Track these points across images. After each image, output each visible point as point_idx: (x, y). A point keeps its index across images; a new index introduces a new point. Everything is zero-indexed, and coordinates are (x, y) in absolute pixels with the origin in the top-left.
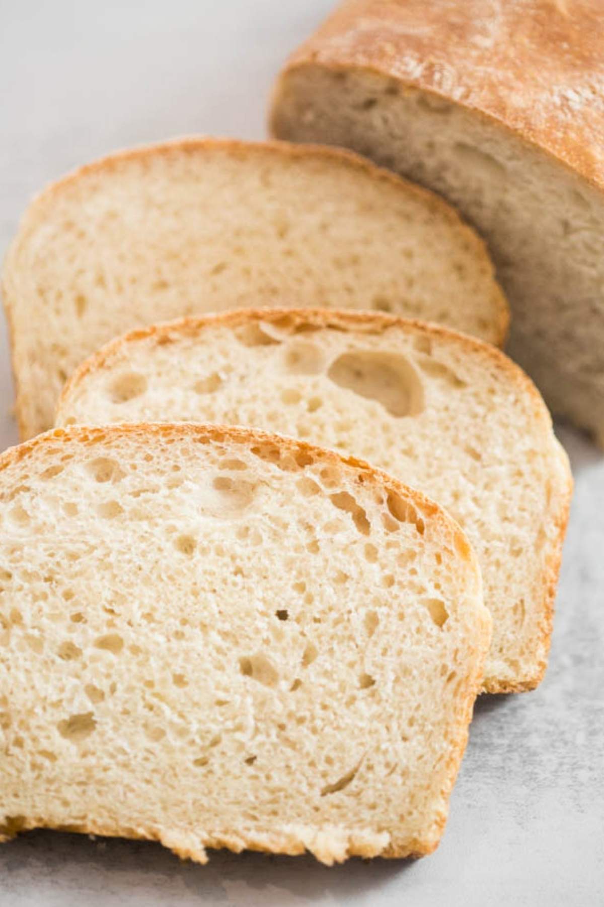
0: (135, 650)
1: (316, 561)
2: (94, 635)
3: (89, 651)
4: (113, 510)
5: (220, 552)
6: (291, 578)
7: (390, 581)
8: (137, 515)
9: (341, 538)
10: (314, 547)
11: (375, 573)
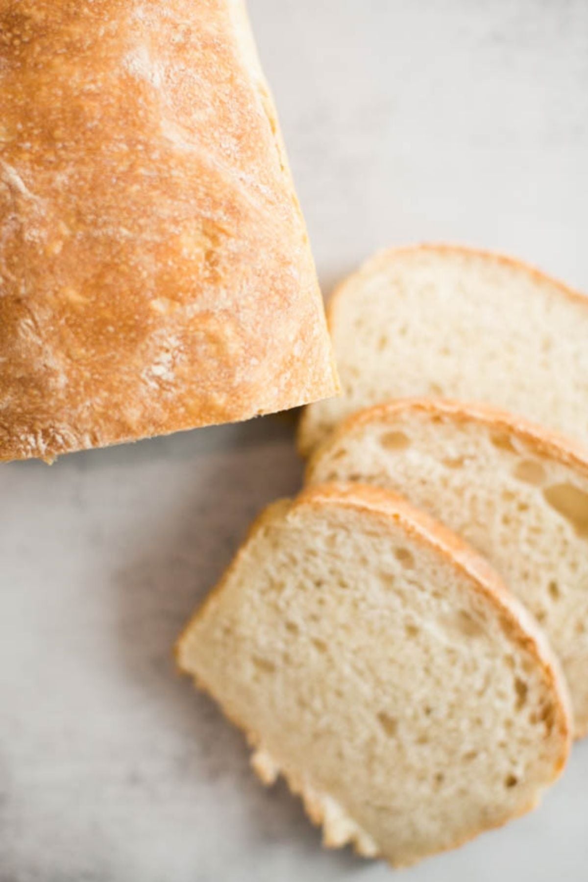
0: (330, 660)
1: (473, 702)
2: (314, 633)
3: (303, 639)
4: (388, 579)
5: (426, 651)
6: (451, 697)
7: (503, 745)
8: (400, 593)
9: (498, 704)
10: (481, 694)
11: (500, 734)
